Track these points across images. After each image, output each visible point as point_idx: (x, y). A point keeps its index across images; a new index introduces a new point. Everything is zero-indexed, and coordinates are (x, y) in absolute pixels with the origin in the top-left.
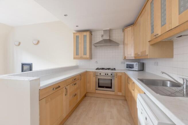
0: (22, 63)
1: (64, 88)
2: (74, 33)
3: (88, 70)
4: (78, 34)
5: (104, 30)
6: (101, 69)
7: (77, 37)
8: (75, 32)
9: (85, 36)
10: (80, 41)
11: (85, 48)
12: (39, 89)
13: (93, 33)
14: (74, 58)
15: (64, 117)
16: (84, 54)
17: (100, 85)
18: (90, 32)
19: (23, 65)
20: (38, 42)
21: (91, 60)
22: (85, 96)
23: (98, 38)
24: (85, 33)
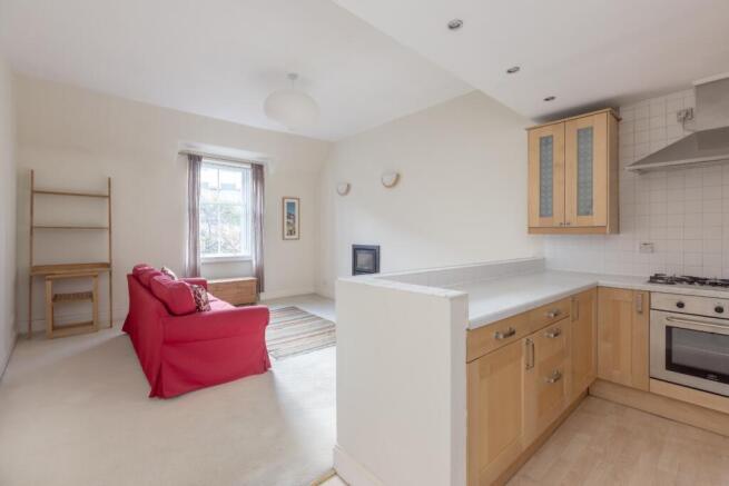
0: (353, 246)
1: (524, 340)
2: (529, 130)
3: (602, 282)
4: (547, 131)
5: (698, 87)
6: (681, 280)
7: (546, 143)
8: (535, 124)
9: (585, 135)
10: (558, 157)
11: (584, 186)
12: (467, 326)
13: (625, 114)
14: (532, 230)
15: (524, 448)
16: (582, 211)
17: (674, 360)
18: (612, 108)
19: (356, 250)
20: (398, 176)
21: (616, 236)
22: (588, 393)
23: (659, 129)
24: (583, 122)
